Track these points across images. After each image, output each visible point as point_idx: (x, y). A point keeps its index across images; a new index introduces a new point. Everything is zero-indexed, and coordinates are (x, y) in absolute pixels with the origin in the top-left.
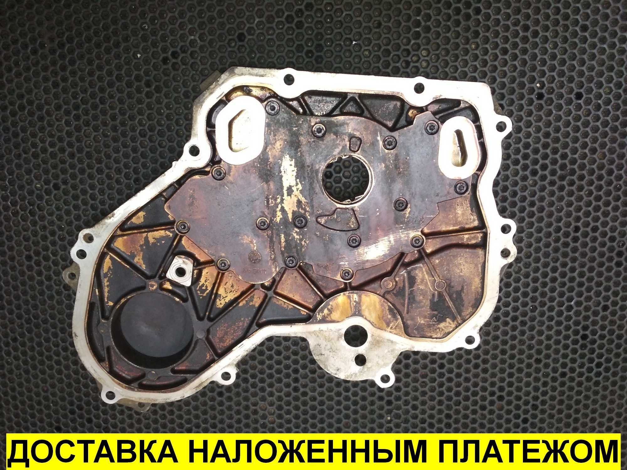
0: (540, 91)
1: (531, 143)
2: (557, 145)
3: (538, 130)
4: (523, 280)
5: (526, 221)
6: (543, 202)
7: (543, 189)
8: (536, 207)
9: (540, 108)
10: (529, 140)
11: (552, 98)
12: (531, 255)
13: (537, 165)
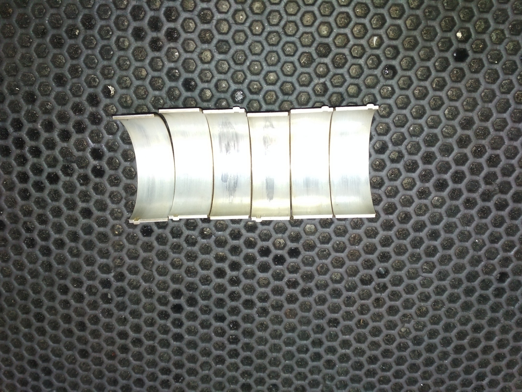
0: (462, 46)
1: (440, 137)
2: (483, 142)
3: (454, 114)
4: (412, 347)
5: (422, 262)
6: (451, 232)
7: (452, 212)
8: (440, 240)
9: (460, 76)
10: (437, 131)
11: (481, 60)
12: (427, 312)
13: (446, 172)
